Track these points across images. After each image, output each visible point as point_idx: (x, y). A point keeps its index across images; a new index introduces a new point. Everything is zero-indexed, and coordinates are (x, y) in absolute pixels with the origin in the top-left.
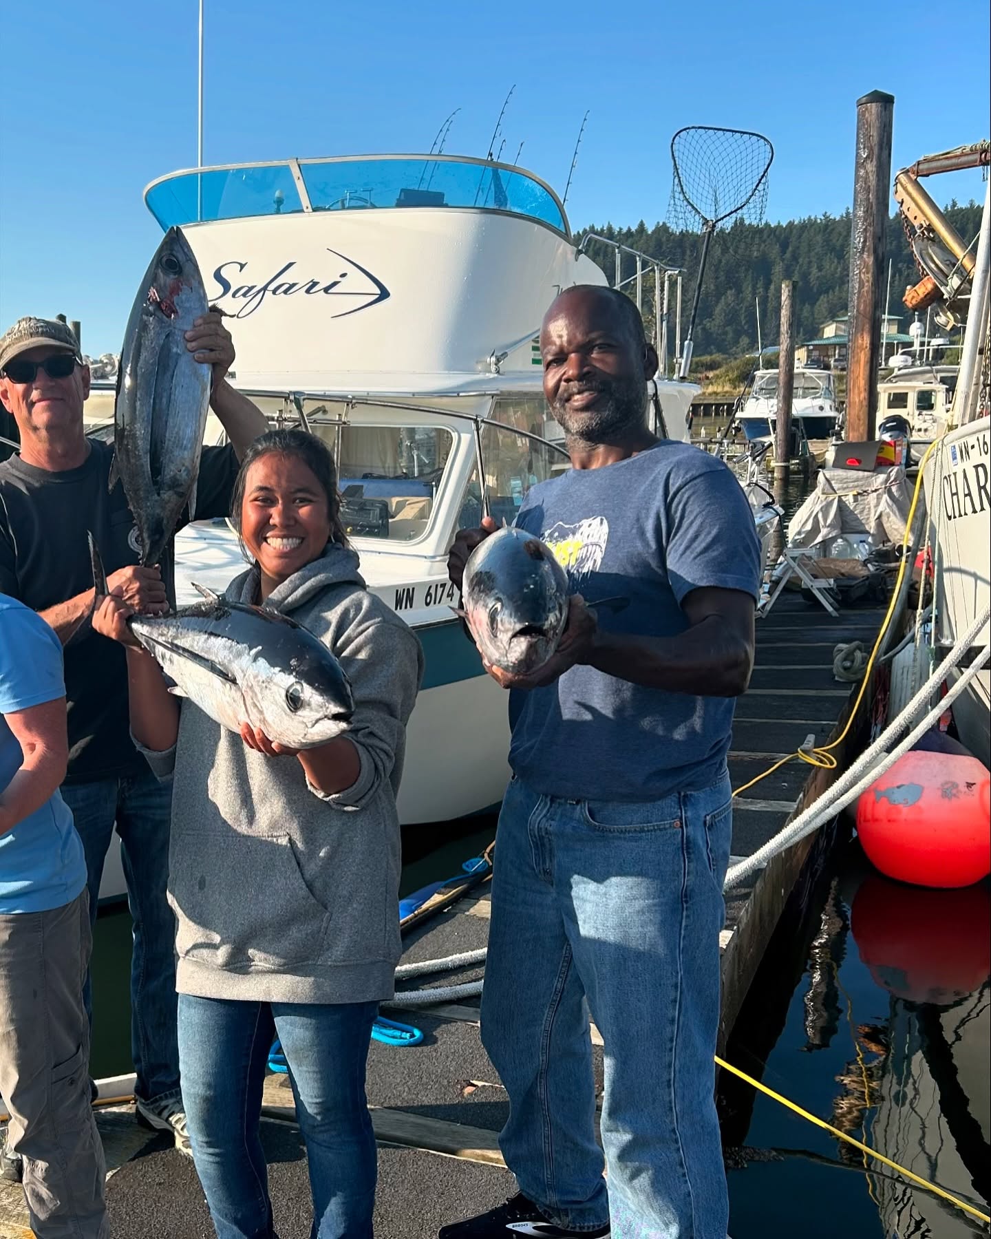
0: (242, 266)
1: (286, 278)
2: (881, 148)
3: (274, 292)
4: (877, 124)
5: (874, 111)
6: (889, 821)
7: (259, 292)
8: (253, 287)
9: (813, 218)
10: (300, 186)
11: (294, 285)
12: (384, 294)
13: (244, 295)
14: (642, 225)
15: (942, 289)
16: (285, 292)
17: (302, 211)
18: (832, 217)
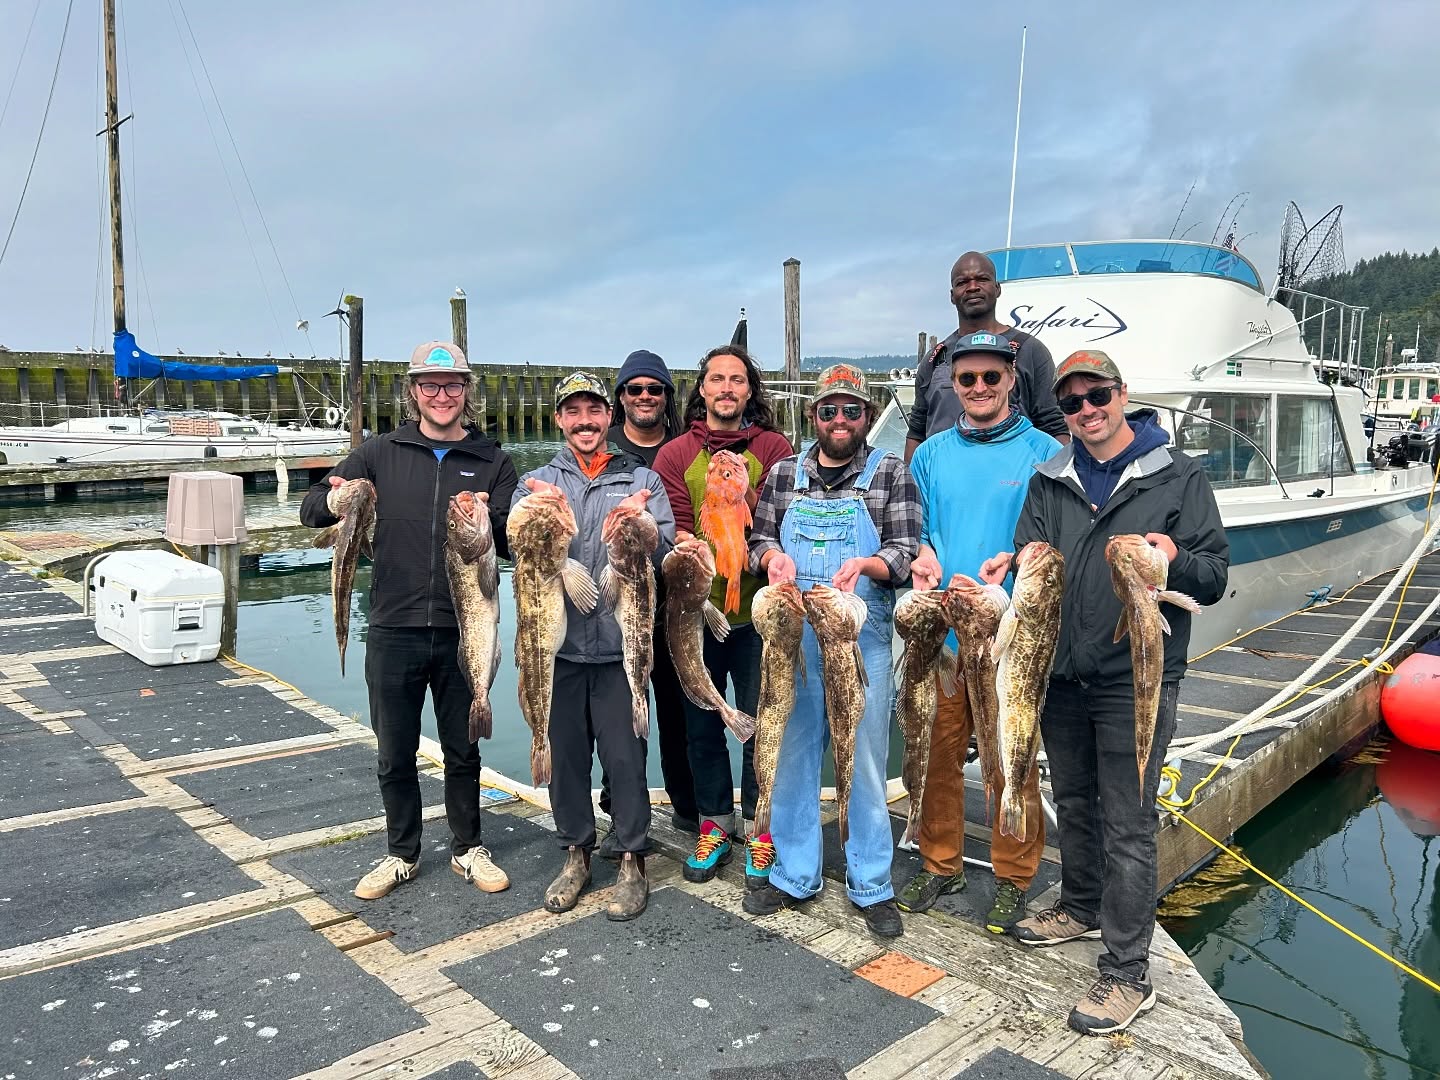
0: (1030, 308)
1: (1058, 316)
3: (1049, 325)
7: (1039, 325)
8: (1035, 322)
10: (1072, 258)
11: (1063, 321)
12: (1123, 327)
13: (1029, 326)
17: (1072, 274)
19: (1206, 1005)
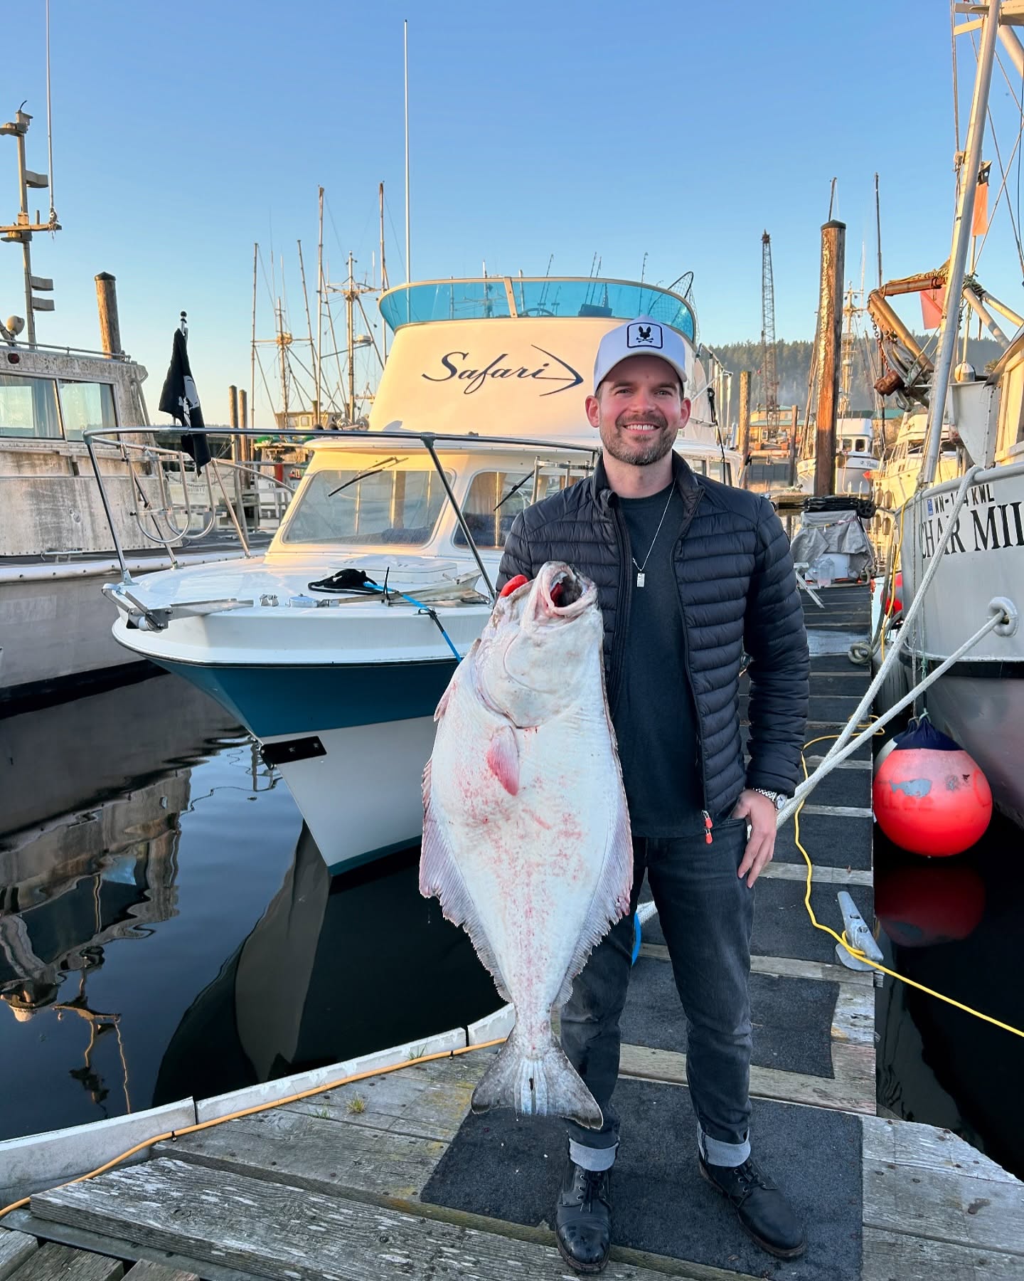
0: (465, 356)
1: (502, 365)
2: (838, 260)
3: (493, 375)
4: (836, 243)
5: (833, 234)
6: (906, 809)
7: (480, 375)
8: (475, 371)
11: (508, 371)
12: (579, 380)
13: (469, 377)
15: (904, 380)
16: (502, 376)
17: (510, 317)
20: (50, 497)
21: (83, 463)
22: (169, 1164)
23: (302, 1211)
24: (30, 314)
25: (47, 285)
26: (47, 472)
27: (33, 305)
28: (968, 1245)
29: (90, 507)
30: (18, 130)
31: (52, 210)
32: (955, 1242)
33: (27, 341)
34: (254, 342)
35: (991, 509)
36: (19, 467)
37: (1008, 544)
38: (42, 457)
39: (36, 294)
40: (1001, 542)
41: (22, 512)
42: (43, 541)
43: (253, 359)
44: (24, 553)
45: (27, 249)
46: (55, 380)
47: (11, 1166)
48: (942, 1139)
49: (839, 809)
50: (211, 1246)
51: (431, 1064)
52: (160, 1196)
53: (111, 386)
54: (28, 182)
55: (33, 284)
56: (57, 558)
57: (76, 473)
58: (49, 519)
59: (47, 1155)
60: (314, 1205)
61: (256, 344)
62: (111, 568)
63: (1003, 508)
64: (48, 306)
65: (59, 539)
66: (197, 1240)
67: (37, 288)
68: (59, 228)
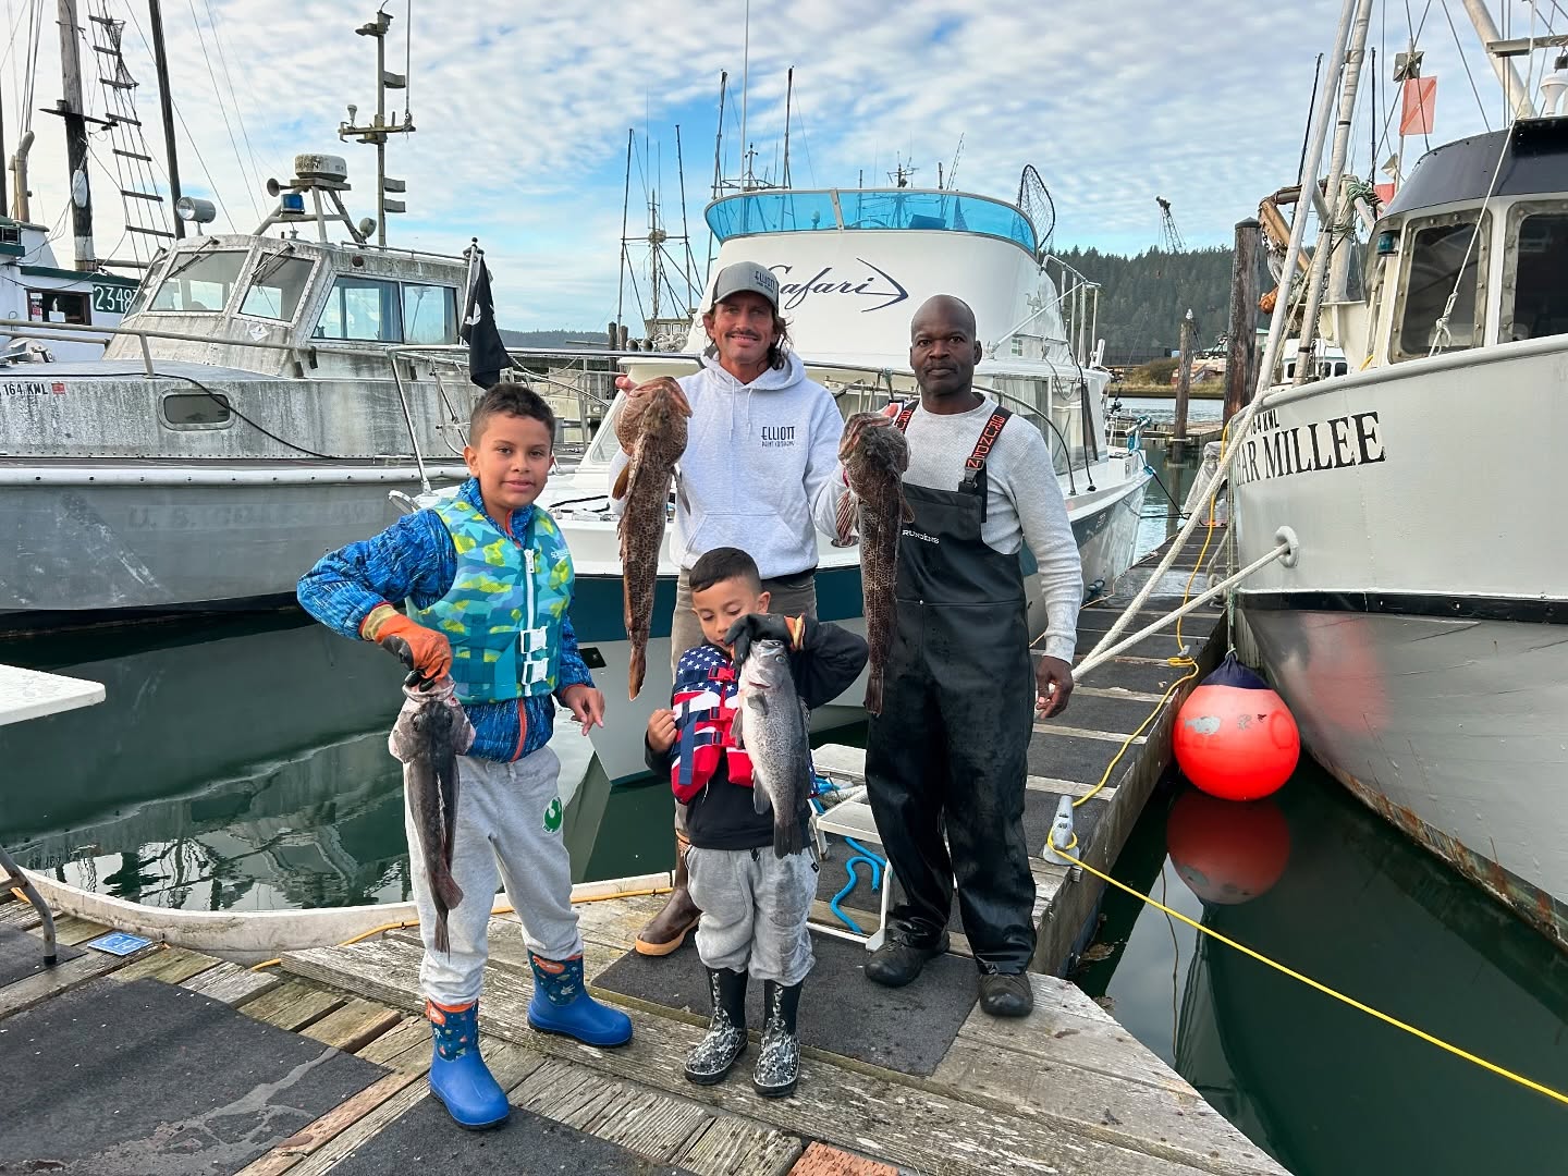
0: (788, 269)
1: (824, 280)
3: (815, 290)
6: (1195, 748)
7: (802, 289)
8: (797, 286)
9: (1212, 248)
11: (831, 285)
12: (904, 295)
13: (791, 291)
14: (1076, 248)
16: (824, 291)
17: (836, 229)
18: (1228, 248)
19: (1246, 1159)
20: (384, 400)
21: (421, 367)
22: (396, 944)
23: (492, 983)
24: (382, 216)
25: (399, 187)
26: (383, 377)
27: (386, 207)
28: (1043, 1058)
29: (426, 413)
30: (378, 30)
31: (407, 111)
32: (1032, 1055)
33: (377, 244)
34: (624, 239)
35: (1277, 435)
36: (357, 370)
37: (1289, 472)
38: (380, 360)
39: (388, 195)
40: (1285, 471)
41: (358, 415)
42: (377, 445)
43: (623, 259)
44: (357, 456)
45: (381, 151)
46: (397, 283)
47: (271, 931)
48: (1062, 988)
49: (1114, 735)
50: (415, 997)
51: (634, 898)
52: (383, 963)
53: (455, 289)
54: (386, 83)
55: (386, 185)
56: (387, 462)
57: (414, 377)
58: (383, 423)
59: (300, 927)
60: (503, 980)
61: (626, 242)
62: (439, 473)
63: (1285, 434)
64: (399, 208)
65: (392, 444)
66: (404, 992)
67: (388, 190)
68: (413, 129)
